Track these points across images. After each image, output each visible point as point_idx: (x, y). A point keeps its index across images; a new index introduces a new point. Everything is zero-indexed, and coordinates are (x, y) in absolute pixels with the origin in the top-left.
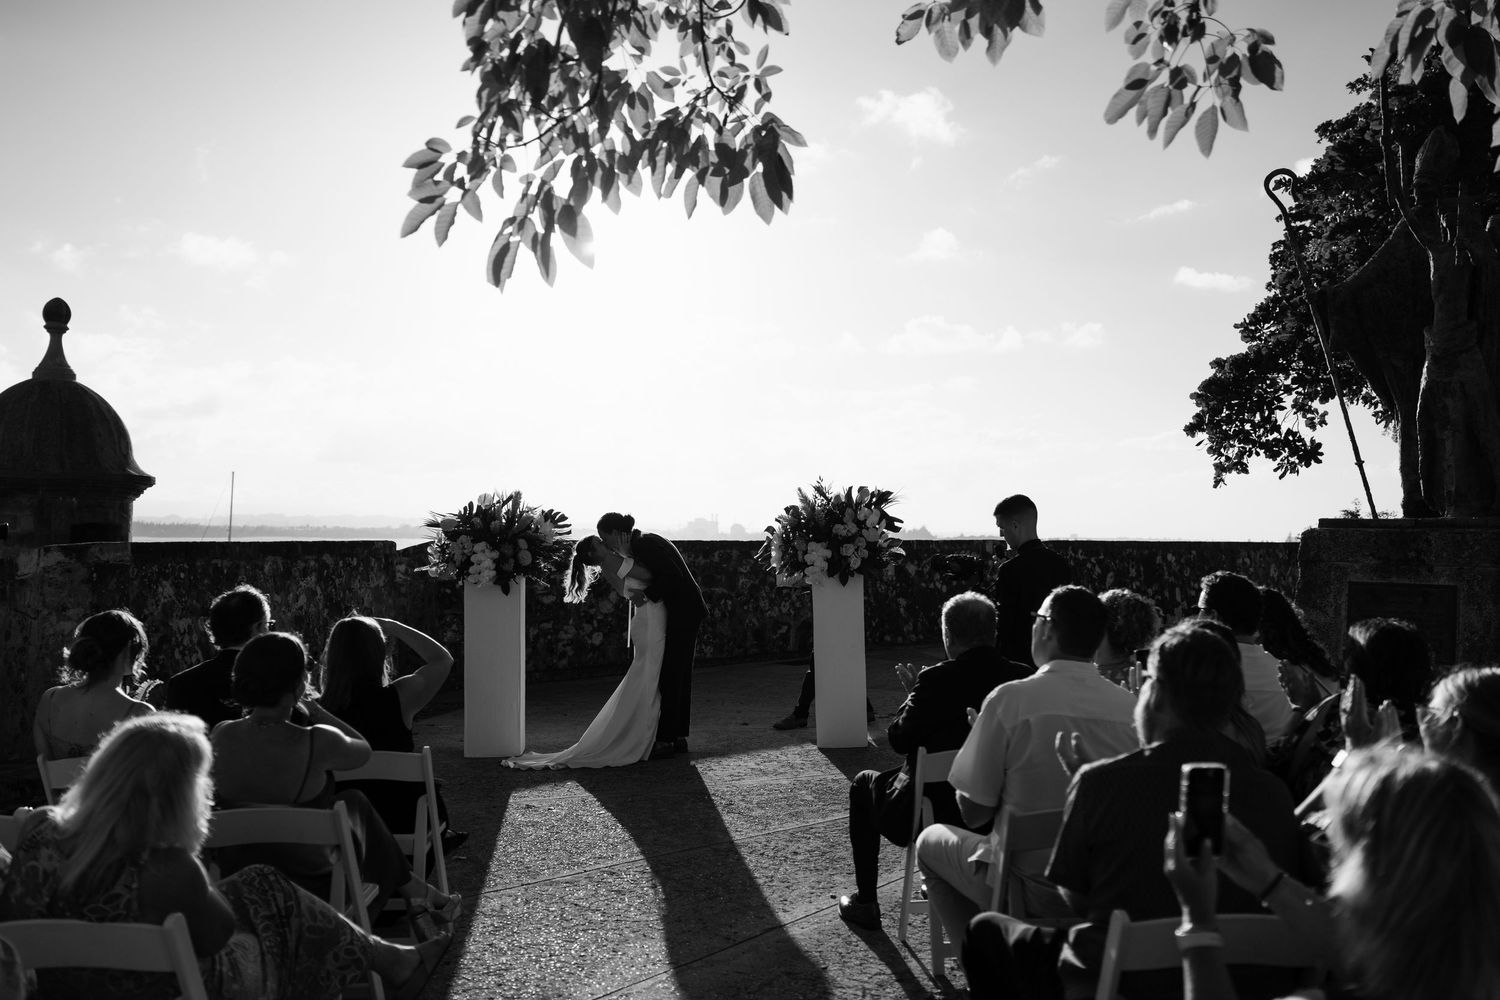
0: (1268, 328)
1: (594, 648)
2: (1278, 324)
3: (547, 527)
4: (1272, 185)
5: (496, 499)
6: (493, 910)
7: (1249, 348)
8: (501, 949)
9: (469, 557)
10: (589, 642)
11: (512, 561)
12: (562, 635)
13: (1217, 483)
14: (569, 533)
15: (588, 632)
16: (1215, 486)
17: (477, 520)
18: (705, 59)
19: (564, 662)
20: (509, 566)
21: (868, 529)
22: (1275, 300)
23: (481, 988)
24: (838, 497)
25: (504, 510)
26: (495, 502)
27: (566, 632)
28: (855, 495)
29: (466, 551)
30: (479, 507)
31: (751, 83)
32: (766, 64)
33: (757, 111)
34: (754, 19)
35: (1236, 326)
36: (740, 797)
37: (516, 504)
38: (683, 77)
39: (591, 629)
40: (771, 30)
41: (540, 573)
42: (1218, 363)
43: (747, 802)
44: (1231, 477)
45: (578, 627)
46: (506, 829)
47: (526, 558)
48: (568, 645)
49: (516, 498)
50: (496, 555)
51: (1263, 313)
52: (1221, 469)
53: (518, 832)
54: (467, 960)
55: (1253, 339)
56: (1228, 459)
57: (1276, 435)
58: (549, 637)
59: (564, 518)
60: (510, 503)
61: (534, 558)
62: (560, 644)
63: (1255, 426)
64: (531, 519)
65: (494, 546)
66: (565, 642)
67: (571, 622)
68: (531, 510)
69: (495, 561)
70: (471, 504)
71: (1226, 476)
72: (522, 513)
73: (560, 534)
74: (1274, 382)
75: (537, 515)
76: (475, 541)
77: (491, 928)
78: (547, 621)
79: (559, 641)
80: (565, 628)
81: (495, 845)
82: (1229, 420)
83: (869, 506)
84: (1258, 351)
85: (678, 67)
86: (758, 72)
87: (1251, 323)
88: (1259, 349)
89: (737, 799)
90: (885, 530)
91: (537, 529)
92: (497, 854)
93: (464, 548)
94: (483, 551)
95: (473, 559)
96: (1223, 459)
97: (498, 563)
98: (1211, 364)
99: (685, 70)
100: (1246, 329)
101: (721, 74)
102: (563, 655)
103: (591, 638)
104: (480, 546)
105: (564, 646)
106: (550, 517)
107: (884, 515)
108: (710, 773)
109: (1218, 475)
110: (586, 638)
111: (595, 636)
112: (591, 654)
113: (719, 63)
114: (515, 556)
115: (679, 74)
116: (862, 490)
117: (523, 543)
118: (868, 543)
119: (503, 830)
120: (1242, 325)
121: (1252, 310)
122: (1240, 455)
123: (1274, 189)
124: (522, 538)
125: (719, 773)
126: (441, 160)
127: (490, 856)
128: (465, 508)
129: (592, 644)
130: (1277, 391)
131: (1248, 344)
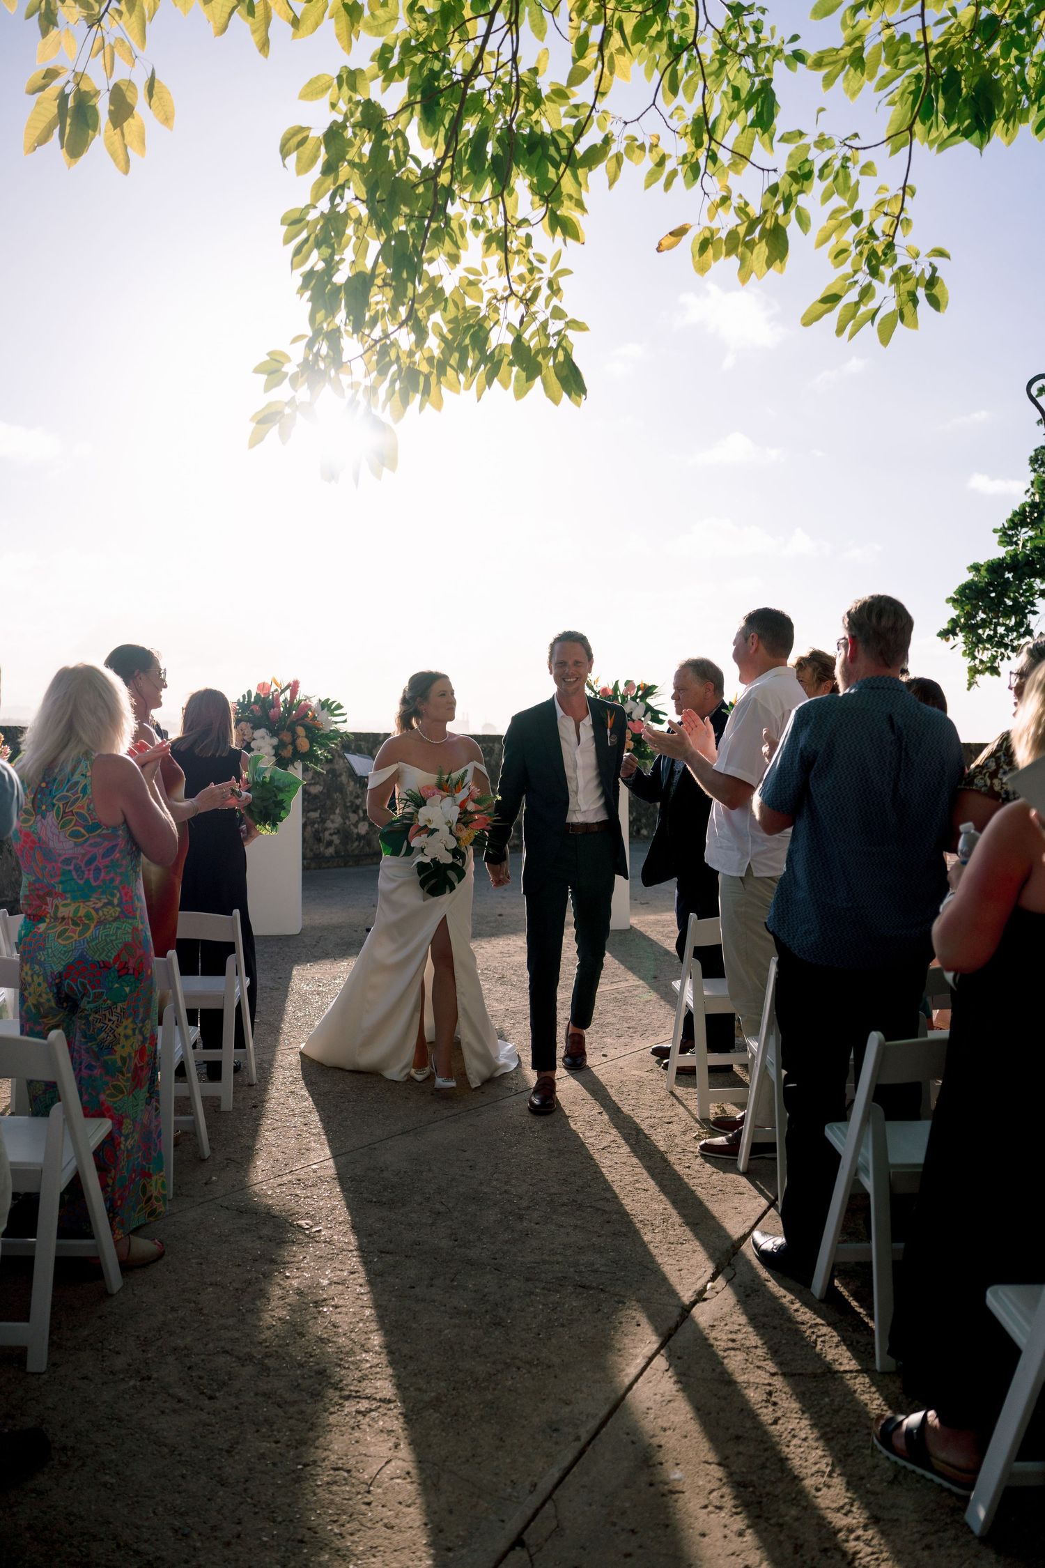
0: (1025, 533)
1: (359, 837)
2: (1036, 529)
3: (323, 716)
4: (1034, 392)
5: (274, 687)
6: (290, 1064)
7: (1007, 552)
8: (303, 1096)
9: (249, 743)
10: (355, 831)
11: (290, 748)
12: (329, 824)
13: (970, 685)
14: (345, 721)
15: (354, 822)
16: (969, 689)
17: (256, 708)
18: (506, 267)
19: (331, 850)
20: (287, 753)
21: (633, 721)
22: (1033, 505)
23: (288, 1127)
24: (604, 690)
25: (282, 699)
26: (272, 690)
27: (333, 822)
28: (622, 688)
29: (246, 738)
30: (258, 695)
31: (544, 284)
32: (558, 268)
33: (547, 306)
34: (553, 231)
35: (995, 531)
36: (512, 972)
37: (294, 693)
38: (483, 278)
39: (357, 818)
40: (569, 240)
41: (317, 760)
42: (975, 568)
43: (518, 976)
44: (985, 679)
45: (345, 817)
46: (293, 997)
47: (303, 744)
48: (335, 833)
49: (294, 687)
50: (275, 741)
51: (1020, 519)
52: (974, 671)
53: (306, 1001)
54: (271, 1104)
55: (1010, 543)
56: (982, 662)
57: (1028, 638)
58: (316, 826)
59: (339, 707)
60: (288, 693)
61: (311, 746)
62: (327, 833)
63: (1009, 629)
64: (308, 707)
65: (274, 733)
66: (332, 831)
67: (338, 811)
68: (308, 698)
69: (274, 747)
70: (249, 693)
71: (978, 677)
72: (300, 701)
73: (336, 723)
74: (1031, 587)
75: (314, 703)
76: (255, 728)
77: (290, 1079)
78: (315, 810)
79: (325, 829)
80: (332, 817)
81: (284, 1010)
82: (984, 625)
83: (634, 699)
84: (1014, 556)
85: (480, 269)
86: (551, 275)
87: (1010, 528)
88: (1016, 555)
89: (509, 973)
90: (650, 723)
91: (314, 718)
92: (287, 1018)
93: (244, 735)
94: (263, 738)
95: (253, 745)
96: (977, 662)
97: (277, 749)
98: (968, 568)
99: (486, 273)
100: (1005, 534)
101: (521, 278)
102: (330, 843)
103: (357, 827)
104: (261, 732)
105: (331, 835)
106: (325, 705)
107: (649, 708)
108: (482, 951)
109: (973, 677)
110: (352, 827)
111: (360, 825)
112: (356, 844)
113: (518, 268)
114: (293, 742)
115: (480, 274)
116: (628, 683)
117: (301, 731)
118: (634, 735)
119: (290, 997)
120: (1000, 530)
121: (1009, 516)
122: (994, 658)
123: (1037, 396)
124: (300, 725)
125: (489, 950)
126: (284, 370)
127: (282, 1020)
128: (244, 696)
129: (358, 834)
130: (1032, 595)
131: (1006, 549)
